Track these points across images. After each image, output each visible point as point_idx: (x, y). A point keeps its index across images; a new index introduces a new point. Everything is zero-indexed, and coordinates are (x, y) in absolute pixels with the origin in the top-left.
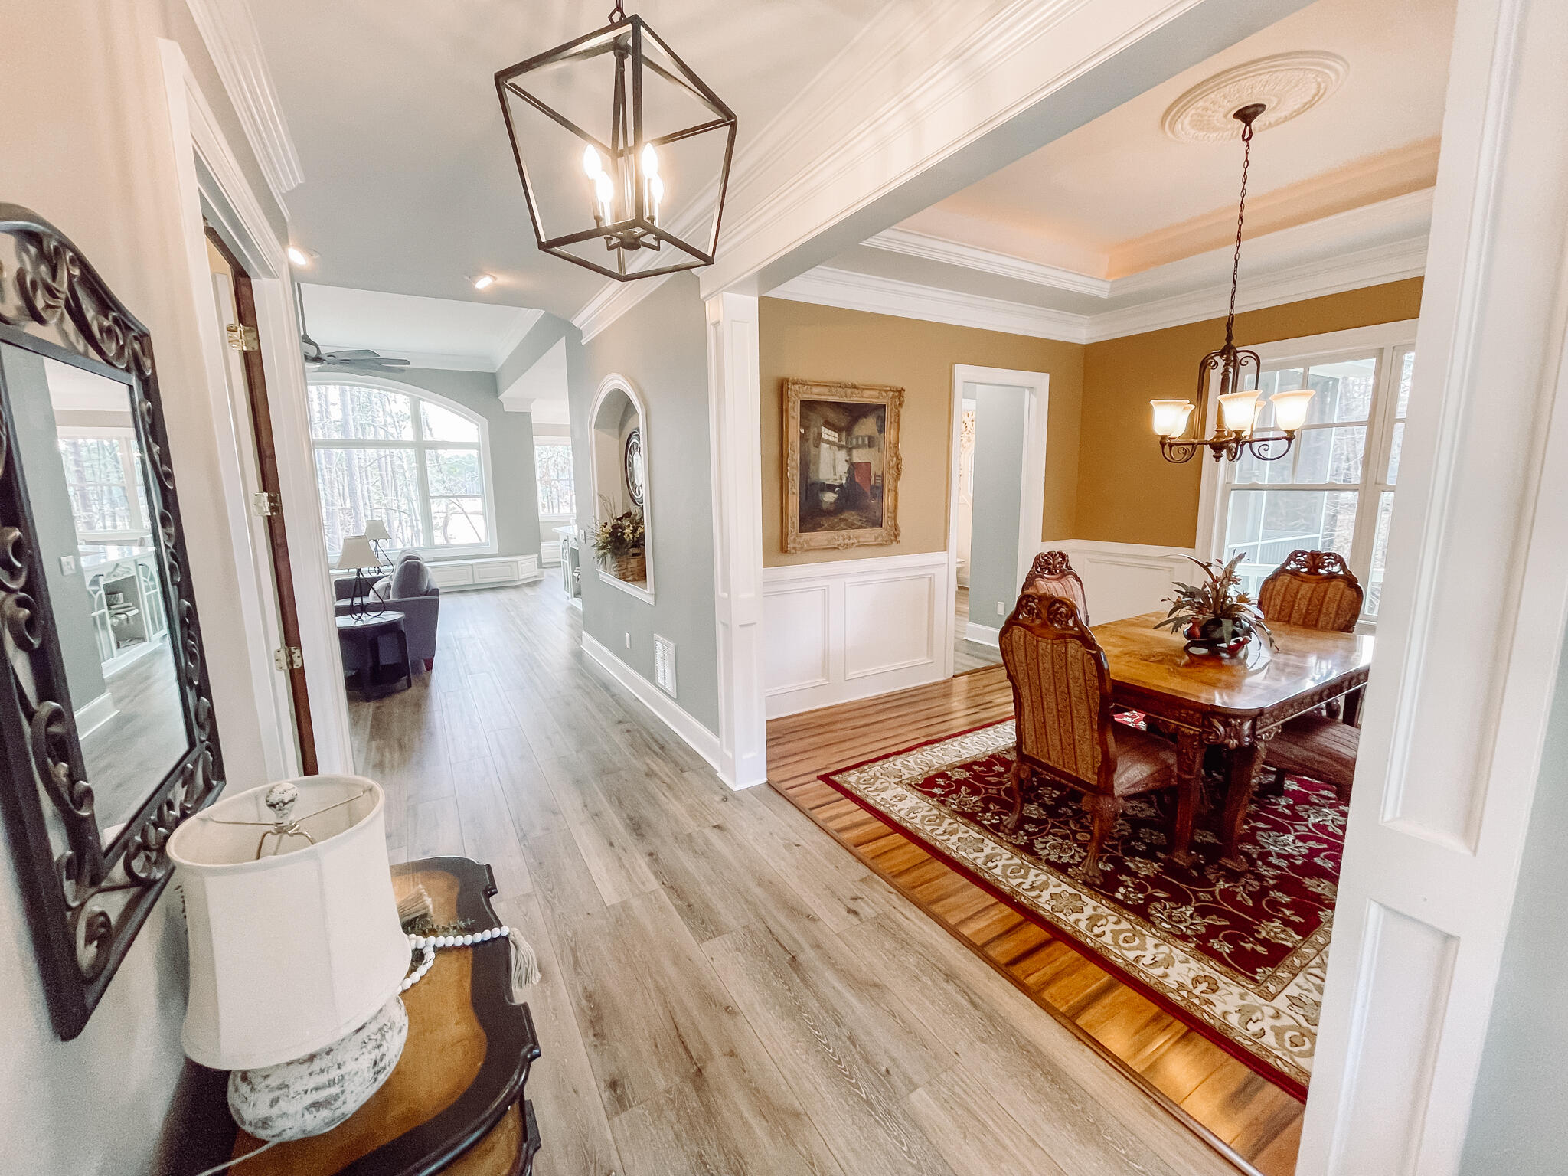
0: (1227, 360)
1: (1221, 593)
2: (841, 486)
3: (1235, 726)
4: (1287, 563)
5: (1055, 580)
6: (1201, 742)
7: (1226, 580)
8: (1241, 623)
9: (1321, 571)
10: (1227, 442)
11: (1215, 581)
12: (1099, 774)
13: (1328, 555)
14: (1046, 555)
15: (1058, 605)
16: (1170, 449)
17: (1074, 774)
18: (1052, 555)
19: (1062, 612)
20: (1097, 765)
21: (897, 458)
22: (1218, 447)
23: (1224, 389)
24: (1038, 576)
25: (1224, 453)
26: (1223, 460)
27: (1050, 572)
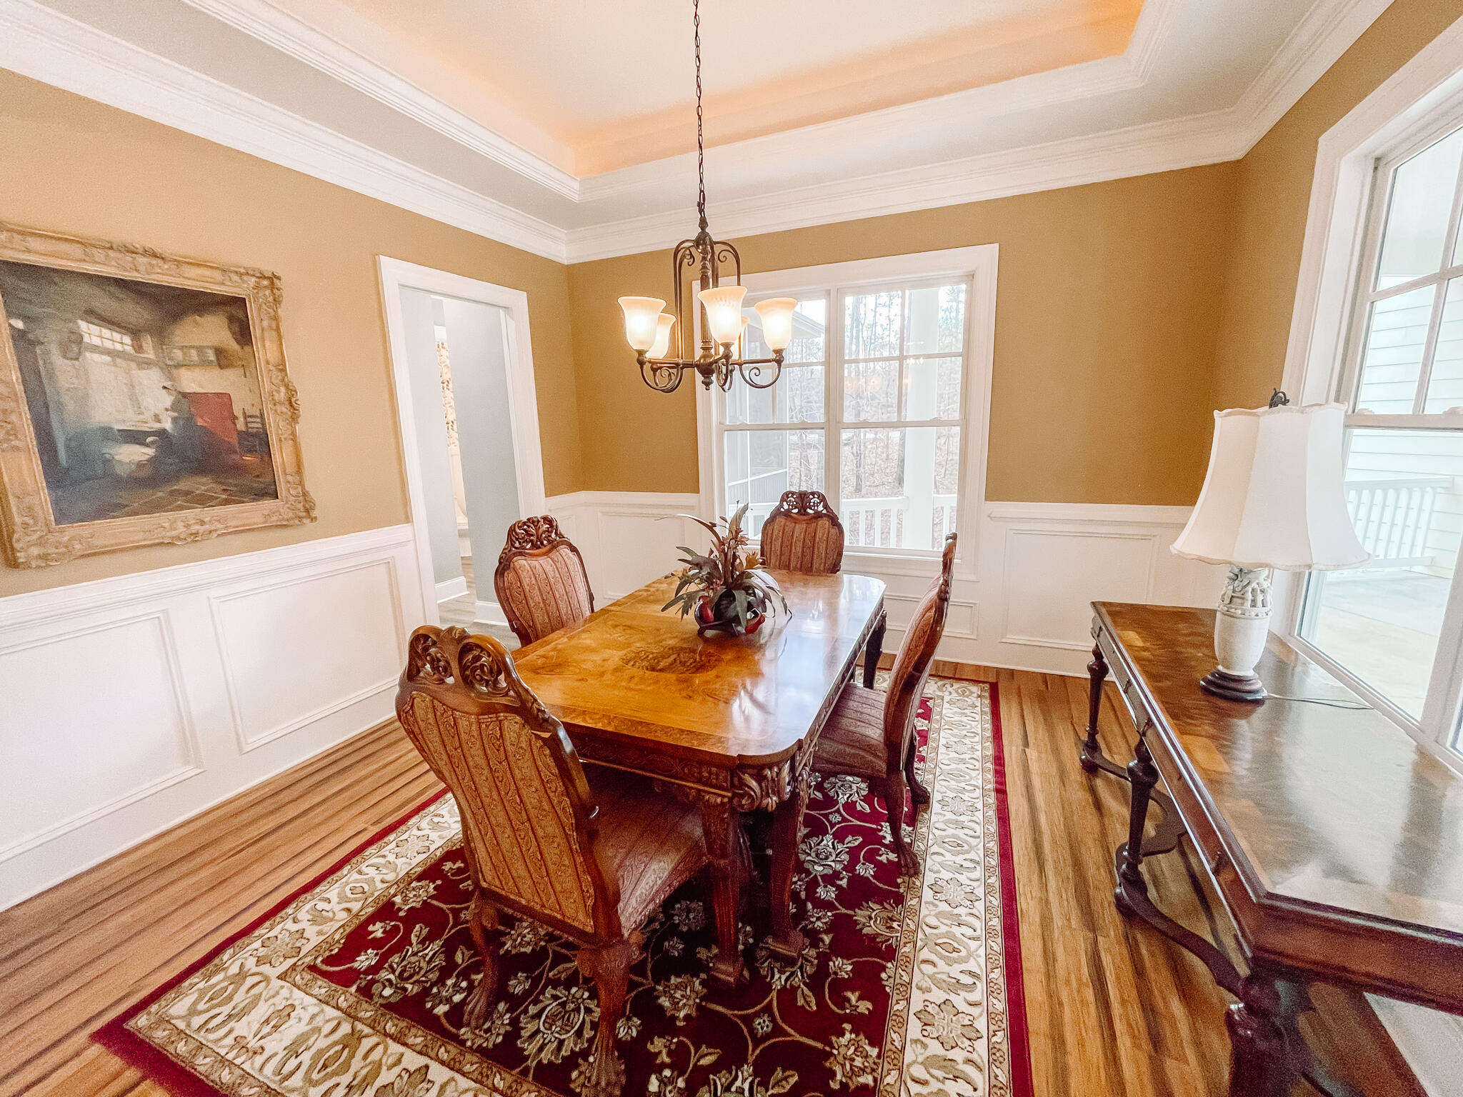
0: (705, 252)
1: (730, 555)
2: (162, 433)
3: (773, 780)
4: (781, 506)
5: (544, 554)
6: (733, 811)
7: (732, 542)
8: (754, 593)
9: (809, 510)
10: (716, 361)
11: (722, 543)
12: (595, 918)
13: (813, 494)
14: (524, 524)
15: (476, 652)
16: (655, 375)
17: (559, 916)
18: (533, 522)
19: (482, 665)
20: (590, 902)
21: (287, 387)
22: (707, 371)
23: (704, 286)
24: (515, 555)
25: (714, 378)
26: (714, 386)
27: (534, 546)
